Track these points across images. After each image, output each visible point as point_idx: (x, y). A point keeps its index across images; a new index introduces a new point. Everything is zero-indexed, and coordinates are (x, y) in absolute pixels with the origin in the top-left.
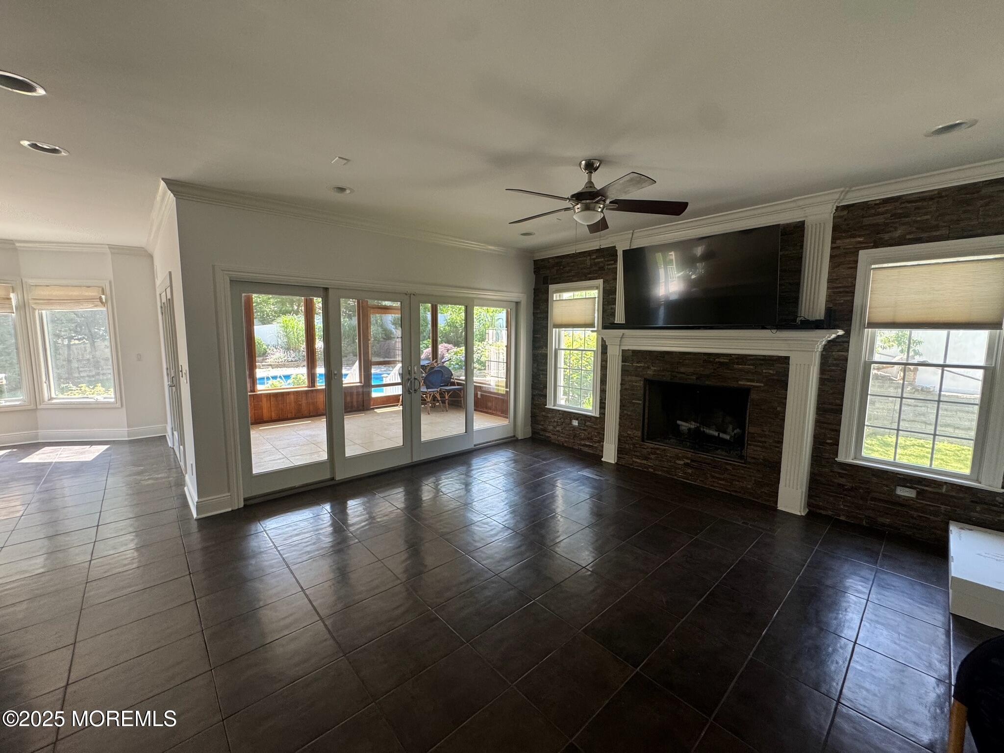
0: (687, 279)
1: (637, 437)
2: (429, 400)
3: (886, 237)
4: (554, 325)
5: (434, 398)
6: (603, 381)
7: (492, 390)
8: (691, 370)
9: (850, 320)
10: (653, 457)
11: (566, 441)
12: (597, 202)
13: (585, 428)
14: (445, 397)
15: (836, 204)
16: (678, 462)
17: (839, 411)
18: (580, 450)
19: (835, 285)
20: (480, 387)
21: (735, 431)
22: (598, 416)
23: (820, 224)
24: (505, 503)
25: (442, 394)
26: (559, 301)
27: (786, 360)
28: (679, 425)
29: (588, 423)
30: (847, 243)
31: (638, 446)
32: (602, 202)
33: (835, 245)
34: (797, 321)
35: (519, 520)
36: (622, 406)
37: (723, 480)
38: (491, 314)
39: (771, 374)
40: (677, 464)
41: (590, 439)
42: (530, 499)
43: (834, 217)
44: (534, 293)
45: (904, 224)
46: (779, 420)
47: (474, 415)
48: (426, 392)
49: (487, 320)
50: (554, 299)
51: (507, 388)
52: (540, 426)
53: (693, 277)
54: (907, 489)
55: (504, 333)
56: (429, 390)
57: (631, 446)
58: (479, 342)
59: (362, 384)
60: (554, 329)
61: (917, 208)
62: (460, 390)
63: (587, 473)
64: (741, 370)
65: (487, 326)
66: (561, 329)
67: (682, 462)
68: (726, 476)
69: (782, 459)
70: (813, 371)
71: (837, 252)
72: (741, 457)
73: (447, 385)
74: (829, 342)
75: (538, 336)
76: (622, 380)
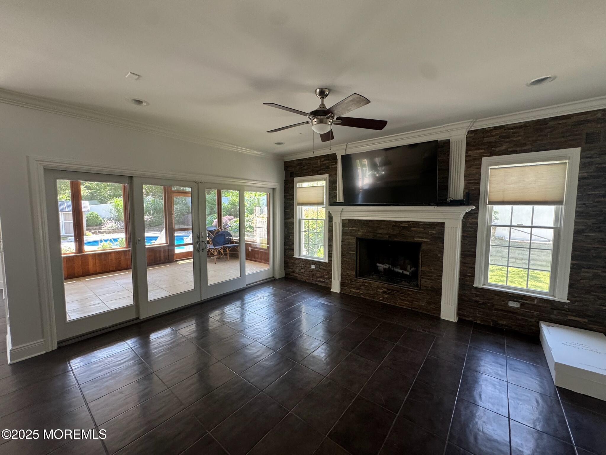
0: (374, 176)
1: (353, 275)
2: (215, 254)
3: (497, 149)
4: (298, 204)
5: (219, 253)
6: (330, 239)
7: (258, 247)
8: (385, 231)
9: (478, 199)
10: (363, 287)
11: (307, 279)
12: (328, 118)
13: (320, 270)
14: (226, 252)
15: (468, 129)
16: (379, 290)
17: (474, 256)
18: (317, 285)
19: (469, 179)
20: (251, 244)
21: (412, 269)
22: (328, 262)
23: (459, 141)
24: (268, 328)
25: (224, 250)
26: (301, 188)
27: (442, 224)
28: (378, 266)
29: (321, 267)
30: (474, 153)
31: (353, 281)
32: (331, 118)
33: (467, 155)
34: (448, 201)
35: (278, 341)
36: (343, 255)
37: (407, 301)
38: (258, 197)
39: (433, 233)
40: (378, 291)
41: (323, 277)
42: (285, 324)
43: (467, 137)
44: (285, 183)
45: (507, 142)
46: (439, 262)
47: (246, 263)
48: (214, 249)
49: (255, 200)
50: (298, 187)
51: (268, 244)
52: (290, 270)
53: (377, 175)
54: (515, 303)
55: (266, 209)
56: (216, 247)
57: (349, 281)
58: (250, 214)
59: (167, 245)
60: (298, 206)
61: (514, 133)
62: (237, 246)
63: (322, 301)
64: (415, 231)
65: (255, 204)
66: (303, 206)
67: (381, 291)
68: (409, 298)
69: (442, 287)
70: (459, 231)
71: (469, 158)
72: (417, 286)
73: (228, 244)
74: (467, 213)
75: (288, 211)
76: (342, 239)
